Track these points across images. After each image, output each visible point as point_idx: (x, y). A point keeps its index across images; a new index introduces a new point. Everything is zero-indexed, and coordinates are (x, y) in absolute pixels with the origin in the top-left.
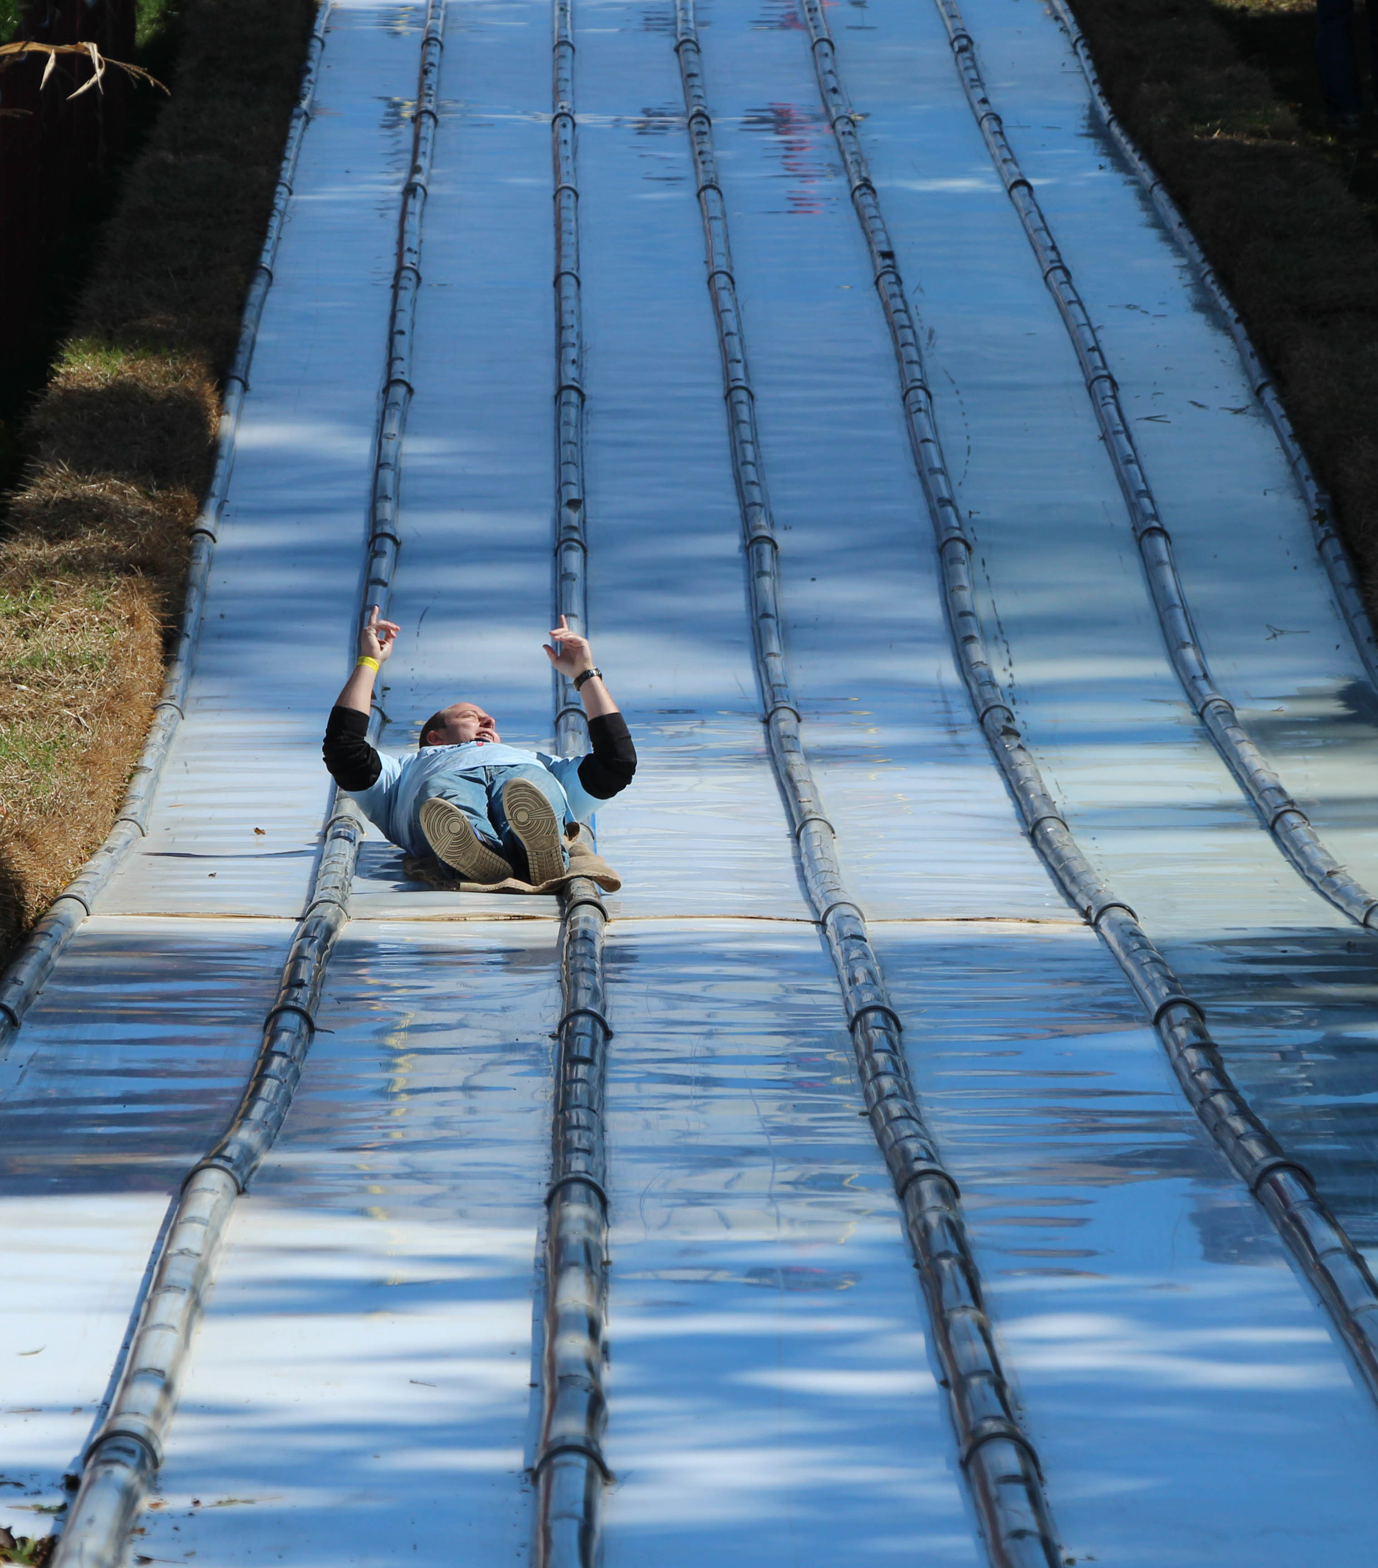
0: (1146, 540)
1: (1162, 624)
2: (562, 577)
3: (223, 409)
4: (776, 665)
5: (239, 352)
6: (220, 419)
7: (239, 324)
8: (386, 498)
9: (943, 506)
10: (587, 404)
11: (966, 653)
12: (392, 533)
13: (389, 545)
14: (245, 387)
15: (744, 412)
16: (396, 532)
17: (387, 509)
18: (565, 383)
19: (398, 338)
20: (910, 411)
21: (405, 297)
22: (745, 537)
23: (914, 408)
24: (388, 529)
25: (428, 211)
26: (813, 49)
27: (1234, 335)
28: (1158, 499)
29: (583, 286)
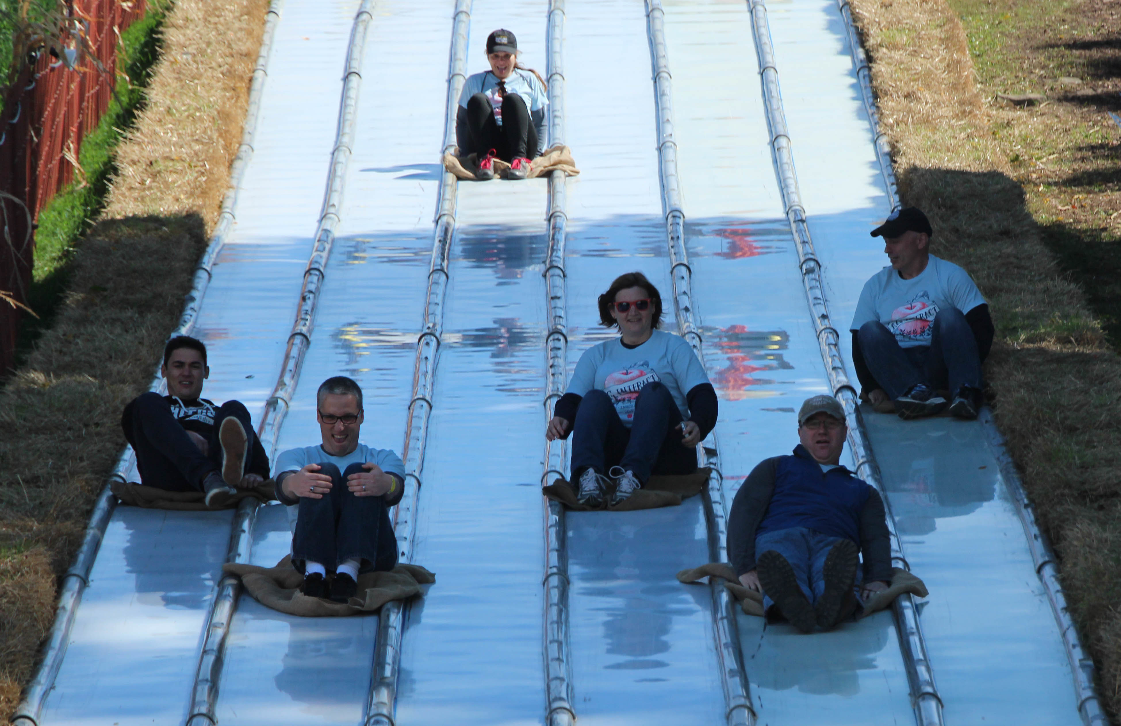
0: (920, 704)
5: (81, 552)
7: (85, 527)
14: (84, 582)
22: (546, 708)
25: (287, 422)
26: (672, 273)
27: (1022, 519)
28: (935, 666)
29: (422, 487)
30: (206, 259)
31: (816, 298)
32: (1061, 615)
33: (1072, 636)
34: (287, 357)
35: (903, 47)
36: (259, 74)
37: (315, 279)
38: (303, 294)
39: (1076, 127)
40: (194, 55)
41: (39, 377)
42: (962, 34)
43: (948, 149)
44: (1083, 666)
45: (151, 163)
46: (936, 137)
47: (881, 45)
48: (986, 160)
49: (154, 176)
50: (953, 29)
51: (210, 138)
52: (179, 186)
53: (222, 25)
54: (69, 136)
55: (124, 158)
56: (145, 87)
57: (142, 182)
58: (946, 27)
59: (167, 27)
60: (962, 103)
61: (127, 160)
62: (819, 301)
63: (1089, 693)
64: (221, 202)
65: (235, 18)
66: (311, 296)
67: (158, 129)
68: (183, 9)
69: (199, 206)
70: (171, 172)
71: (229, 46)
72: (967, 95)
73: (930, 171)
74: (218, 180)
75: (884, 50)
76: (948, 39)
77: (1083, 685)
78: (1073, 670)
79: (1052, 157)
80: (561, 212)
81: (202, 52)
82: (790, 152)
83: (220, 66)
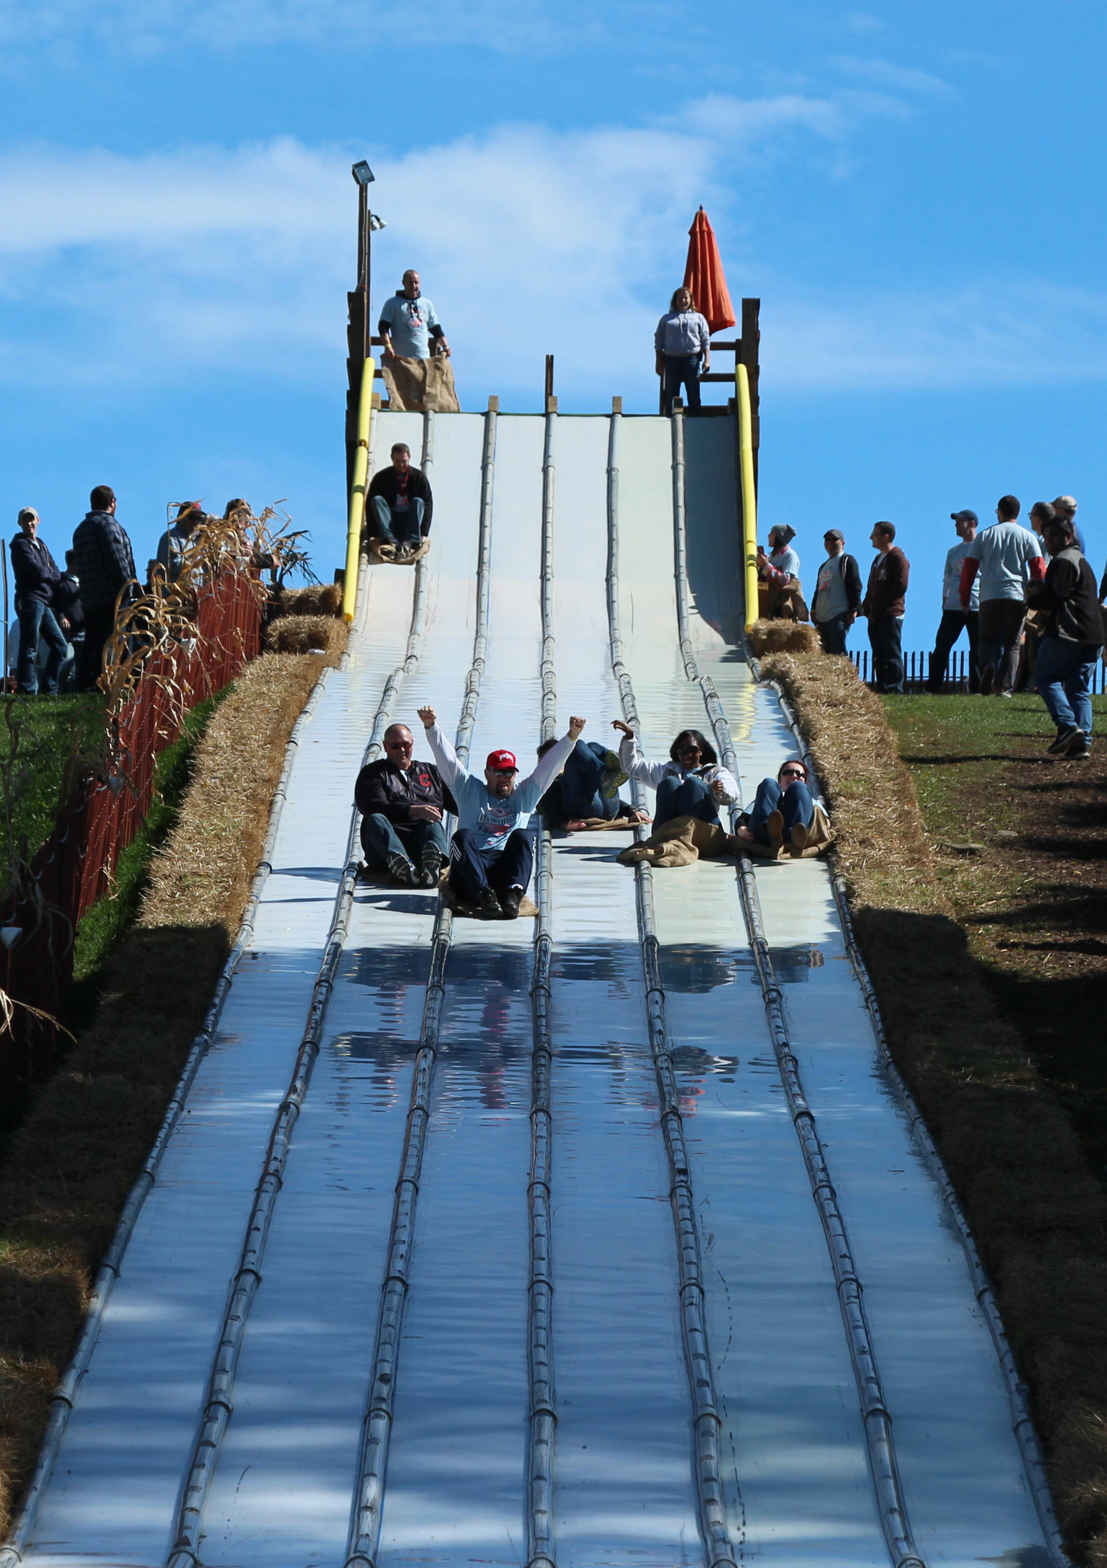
0: (871, 1420)
1: (876, 1492)
2: (368, 1440)
3: (91, 1293)
4: (543, 1520)
5: (113, 1244)
6: (89, 1301)
7: (117, 1220)
8: (224, 1371)
9: (701, 1386)
10: (410, 1293)
11: (706, 1514)
12: (226, 1402)
13: (222, 1411)
14: (116, 1273)
15: (543, 1302)
16: (229, 1401)
17: (224, 1381)
18: (392, 1274)
19: (254, 1233)
20: (684, 1304)
21: (265, 1198)
22: (530, 1410)
23: (687, 1302)
24: (222, 1398)
25: (298, 1126)
26: (647, 997)
27: (965, 1248)
28: (885, 1385)
29: (420, 1192)
30: (227, 968)
31: (778, 1027)
32: (1000, 1341)
33: (1009, 1362)
34: (298, 1064)
35: (859, 797)
36: (279, 798)
37: (324, 990)
38: (313, 1004)
39: (1012, 876)
40: (222, 780)
41: (79, 1077)
42: (913, 788)
43: (899, 894)
44: (1018, 1390)
45: (181, 878)
46: (888, 881)
47: (839, 794)
48: (933, 904)
49: (183, 890)
50: (904, 782)
51: (234, 856)
52: (205, 900)
53: (247, 752)
54: (108, 852)
55: (157, 872)
56: (177, 807)
57: (173, 895)
58: (898, 781)
59: (200, 753)
60: (911, 850)
61: (159, 874)
62: (780, 1030)
63: (1024, 1416)
64: (242, 915)
65: (259, 746)
66: (321, 1006)
67: (188, 846)
68: (213, 737)
69: (222, 919)
70: (198, 886)
71: (253, 772)
72: (916, 844)
73: (882, 912)
74: (239, 895)
75: (842, 799)
76: (899, 791)
77: (1019, 1408)
78: (1010, 1392)
79: (991, 903)
80: (546, 935)
81: (230, 778)
82: (755, 888)
83: (245, 791)
